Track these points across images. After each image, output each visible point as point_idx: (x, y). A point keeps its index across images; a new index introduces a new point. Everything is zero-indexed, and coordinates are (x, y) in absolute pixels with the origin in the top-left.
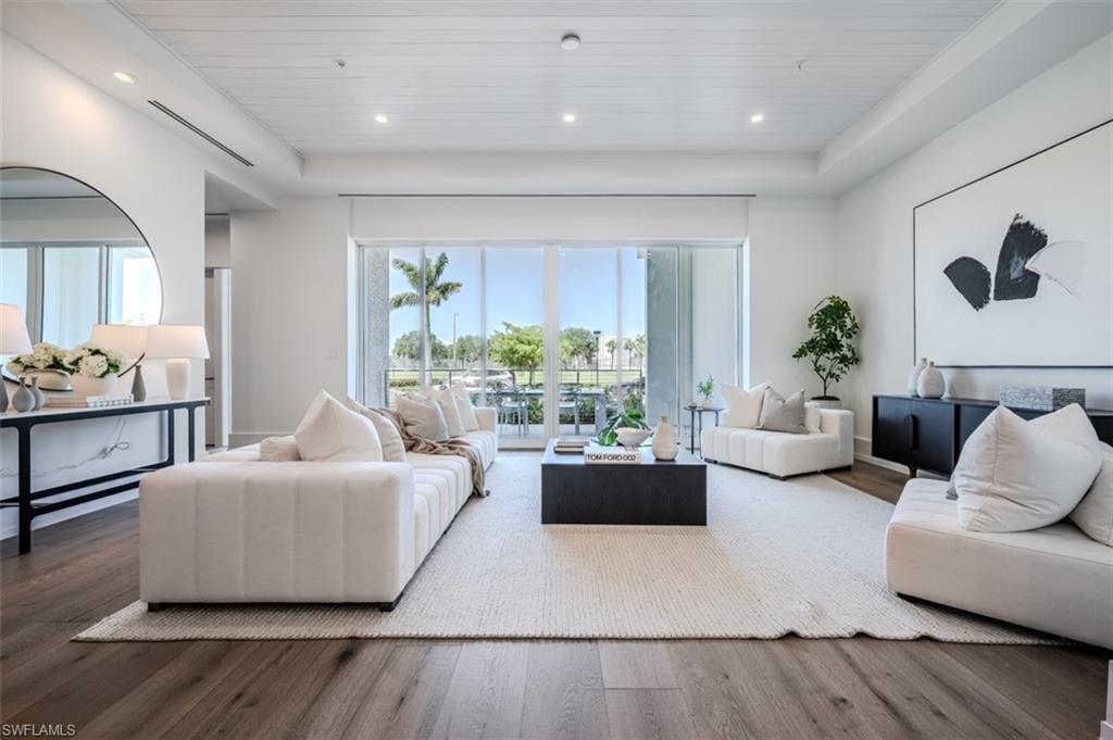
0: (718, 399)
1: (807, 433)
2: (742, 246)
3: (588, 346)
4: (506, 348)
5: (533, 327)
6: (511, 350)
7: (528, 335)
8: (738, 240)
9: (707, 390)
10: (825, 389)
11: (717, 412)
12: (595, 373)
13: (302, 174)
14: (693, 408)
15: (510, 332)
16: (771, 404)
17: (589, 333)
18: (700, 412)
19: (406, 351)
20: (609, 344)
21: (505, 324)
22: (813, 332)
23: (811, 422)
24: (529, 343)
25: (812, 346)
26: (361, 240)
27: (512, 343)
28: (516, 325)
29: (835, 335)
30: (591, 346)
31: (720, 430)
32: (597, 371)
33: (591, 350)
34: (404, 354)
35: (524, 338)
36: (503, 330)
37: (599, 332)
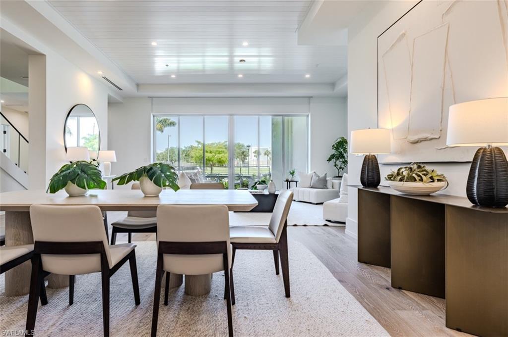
0: (297, 177)
1: (327, 188)
2: (308, 116)
3: (243, 153)
5: (212, 143)
7: (210, 148)
8: (307, 114)
9: (292, 174)
10: (339, 173)
11: (296, 182)
12: (247, 168)
13: (138, 91)
14: (287, 181)
15: (200, 146)
16: (315, 178)
17: (243, 146)
18: (290, 182)
20: (255, 152)
21: (197, 142)
22: (334, 152)
23: (329, 185)
24: (211, 152)
25: (333, 156)
26: (155, 114)
28: (203, 142)
29: (342, 152)
30: (245, 153)
31: (296, 188)
32: (249, 167)
33: (245, 156)
35: (208, 149)
36: (196, 145)
37: (249, 146)
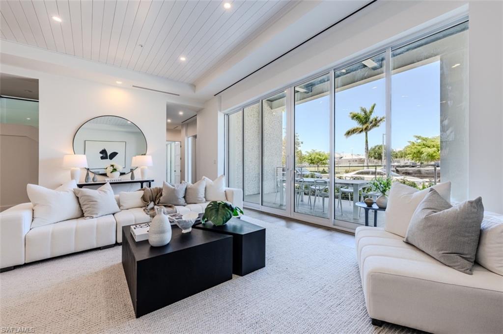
4: (415, 151)
6: (419, 152)
15: (419, 141)
19: (372, 155)
21: (416, 137)
27: (419, 147)
28: (424, 136)
34: (372, 157)
35: (429, 143)
36: (414, 140)
